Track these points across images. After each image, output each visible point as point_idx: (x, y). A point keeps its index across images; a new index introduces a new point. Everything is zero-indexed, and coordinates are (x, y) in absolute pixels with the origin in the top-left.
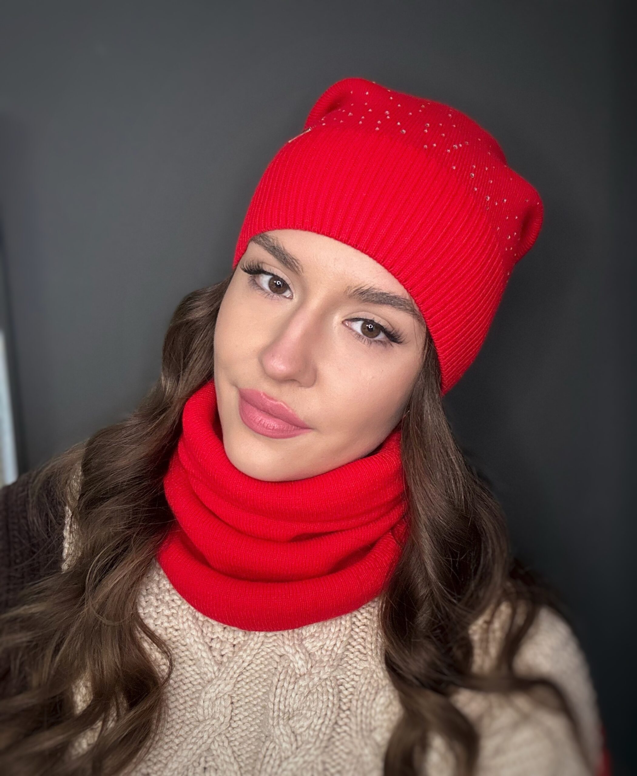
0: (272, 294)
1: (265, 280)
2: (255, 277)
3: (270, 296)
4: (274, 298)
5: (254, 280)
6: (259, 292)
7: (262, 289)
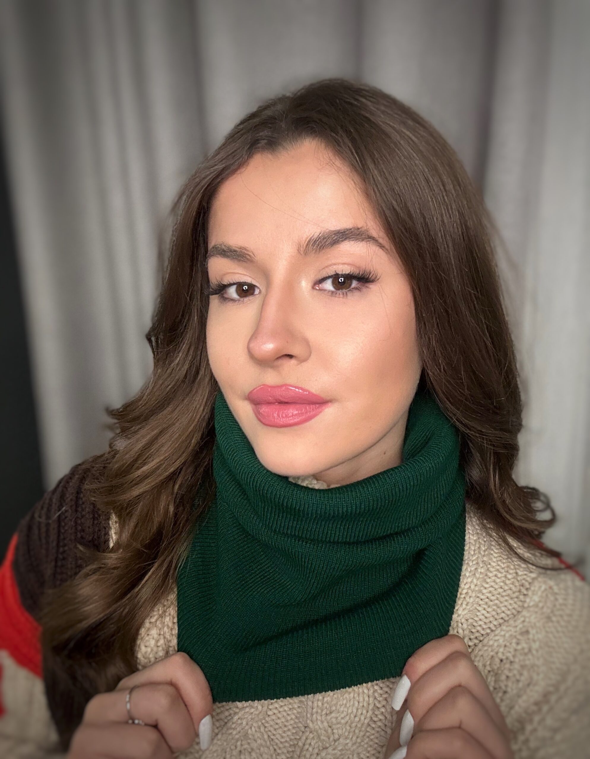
0: (242, 299)
1: (232, 292)
2: (223, 294)
3: (240, 302)
4: (245, 301)
5: (224, 297)
6: (230, 304)
7: (233, 300)
